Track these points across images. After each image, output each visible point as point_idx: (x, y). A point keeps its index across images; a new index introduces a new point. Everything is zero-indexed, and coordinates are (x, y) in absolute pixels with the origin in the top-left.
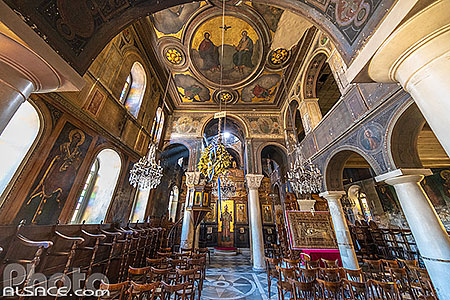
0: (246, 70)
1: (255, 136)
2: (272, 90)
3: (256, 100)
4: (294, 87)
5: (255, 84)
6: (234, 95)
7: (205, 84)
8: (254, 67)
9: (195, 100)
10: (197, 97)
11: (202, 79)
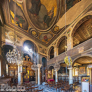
0: (46, 26)
1: (40, 53)
2: (49, 40)
3: (43, 41)
4: (54, 42)
5: (46, 35)
6: (38, 34)
7: (28, 20)
8: (49, 27)
9: (19, 26)
10: (21, 25)
11: (27, 16)
